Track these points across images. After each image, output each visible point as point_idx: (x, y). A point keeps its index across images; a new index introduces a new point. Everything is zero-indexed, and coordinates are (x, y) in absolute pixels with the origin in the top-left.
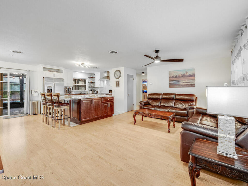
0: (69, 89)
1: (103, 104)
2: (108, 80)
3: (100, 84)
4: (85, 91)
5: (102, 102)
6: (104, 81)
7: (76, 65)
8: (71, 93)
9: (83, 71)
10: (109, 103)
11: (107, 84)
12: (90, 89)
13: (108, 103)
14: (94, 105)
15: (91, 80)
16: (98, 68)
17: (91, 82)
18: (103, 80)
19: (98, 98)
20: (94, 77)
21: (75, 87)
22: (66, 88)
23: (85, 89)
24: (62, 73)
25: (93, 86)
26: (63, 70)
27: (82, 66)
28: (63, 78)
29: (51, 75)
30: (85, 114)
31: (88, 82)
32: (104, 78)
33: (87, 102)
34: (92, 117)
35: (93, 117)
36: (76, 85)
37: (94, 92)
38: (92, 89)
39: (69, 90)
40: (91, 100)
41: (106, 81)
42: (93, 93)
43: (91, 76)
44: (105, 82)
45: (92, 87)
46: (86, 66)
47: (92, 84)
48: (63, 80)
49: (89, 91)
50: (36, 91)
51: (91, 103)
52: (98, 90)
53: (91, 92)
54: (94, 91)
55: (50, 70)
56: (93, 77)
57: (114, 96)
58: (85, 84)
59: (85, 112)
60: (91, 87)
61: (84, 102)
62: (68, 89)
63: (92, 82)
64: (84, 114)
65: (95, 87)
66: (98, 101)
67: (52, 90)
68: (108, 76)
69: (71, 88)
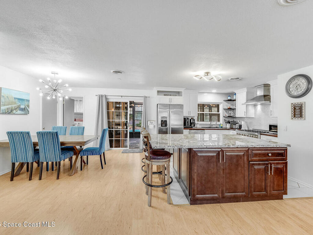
0: (192, 120)
1: (254, 164)
2: (268, 102)
3: (247, 112)
4: (218, 123)
5: (250, 159)
6: (255, 106)
7: (195, 78)
8: (194, 126)
9: (214, 91)
10: (271, 164)
11: (263, 110)
12: (227, 120)
13: (267, 164)
14: (227, 164)
15: (228, 105)
16: (241, 79)
17: (228, 109)
18: (254, 103)
19: (237, 148)
20: (234, 98)
21: (202, 117)
22: (188, 119)
23: (219, 121)
24: (182, 96)
25: (232, 115)
26: (183, 92)
27: (206, 79)
28: (183, 104)
29: (166, 100)
30: (201, 183)
31: (224, 109)
32: (258, 99)
33: (208, 156)
34: (221, 195)
35: (222, 193)
36: (204, 113)
37: (234, 127)
38: (231, 120)
39: (192, 122)
40: (219, 152)
41: (262, 104)
42: (231, 128)
43: (229, 98)
44: (259, 107)
45: (231, 117)
46: (214, 77)
47: (230, 112)
48: (181, 106)
49: (225, 124)
50: (152, 122)
51: (219, 161)
52: (243, 123)
53: (228, 126)
54: (235, 123)
55: (166, 93)
56: (232, 99)
57: (289, 145)
58: (218, 111)
59: (203, 178)
60: (228, 116)
61: (201, 156)
62: (190, 120)
63: (231, 109)
64: (199, 183)
65: (236, 117)
66: (237, 156)
67: (166, 121)
68: (266, 94)
69: (196, 118)
